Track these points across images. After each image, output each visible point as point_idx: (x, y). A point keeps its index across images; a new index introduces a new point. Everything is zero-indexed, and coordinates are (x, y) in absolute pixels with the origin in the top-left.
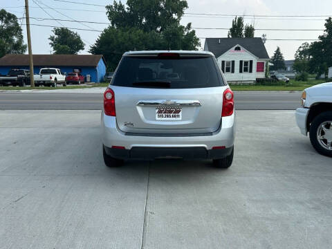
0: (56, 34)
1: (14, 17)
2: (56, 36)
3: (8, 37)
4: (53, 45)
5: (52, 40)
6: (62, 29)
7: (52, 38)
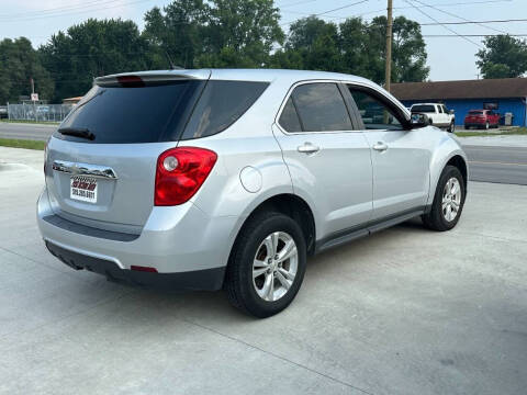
0: (488, 46)
1: (416, 25)
2: (488, 50)
3: (403, 58)
4: (481, 65)
5: (482, 56)
6: (500, 36)
7: (481, 54)
